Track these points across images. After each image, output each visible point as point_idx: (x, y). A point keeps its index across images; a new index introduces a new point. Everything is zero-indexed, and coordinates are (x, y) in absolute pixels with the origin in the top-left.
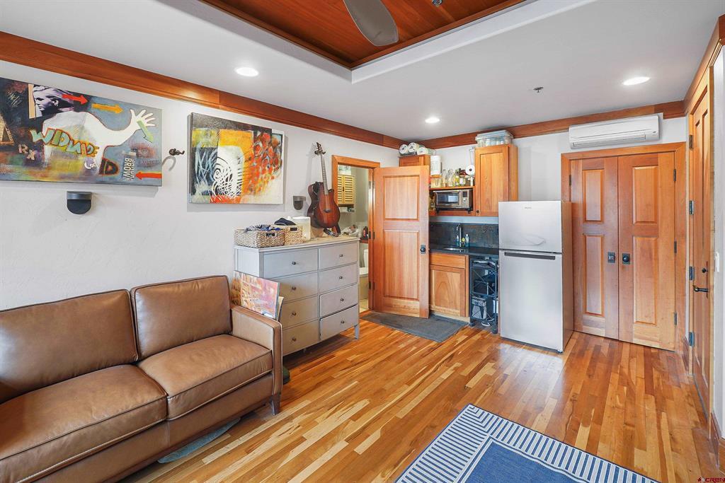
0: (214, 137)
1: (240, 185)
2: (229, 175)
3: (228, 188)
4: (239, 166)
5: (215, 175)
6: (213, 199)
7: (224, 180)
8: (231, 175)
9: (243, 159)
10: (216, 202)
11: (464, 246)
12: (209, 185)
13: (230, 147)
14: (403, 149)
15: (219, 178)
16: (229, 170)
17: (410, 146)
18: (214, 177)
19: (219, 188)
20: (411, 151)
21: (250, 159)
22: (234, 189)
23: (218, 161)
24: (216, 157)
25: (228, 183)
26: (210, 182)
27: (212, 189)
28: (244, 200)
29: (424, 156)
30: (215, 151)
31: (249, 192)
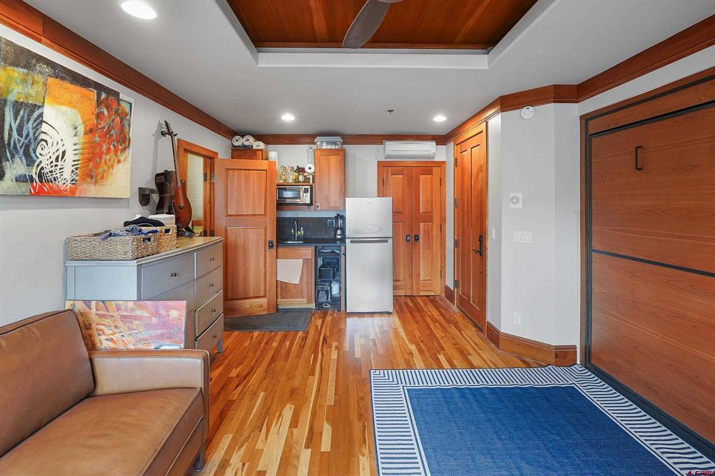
0: (39, 88)
1: (77, 169)
2: (60, 153)
3: (58, 171)
4: (75, 140)
5: (39, 150)
6: (34, 189)
7: (53, 159)
8: (64, 153)
9: (81, 129)
10: (39, 193)
11: (299, 239)
12: (28, 165)
13: (64, 108)
14: (237, 140)
15: (45, 155)
16: (60, 143)
17: (245, 139)
18: (37, 154)
19: (45, 171)
20: (247, 143)
21: (91, 131)
22: (67, 175)
23: (44, 127)
24: (40, 121)
25: (59, 164)
26: (30, 162)
27: (34, 172)
28: (81, 191)
29: (262, 150)
30: (40, 111)
31: (89, 180)
